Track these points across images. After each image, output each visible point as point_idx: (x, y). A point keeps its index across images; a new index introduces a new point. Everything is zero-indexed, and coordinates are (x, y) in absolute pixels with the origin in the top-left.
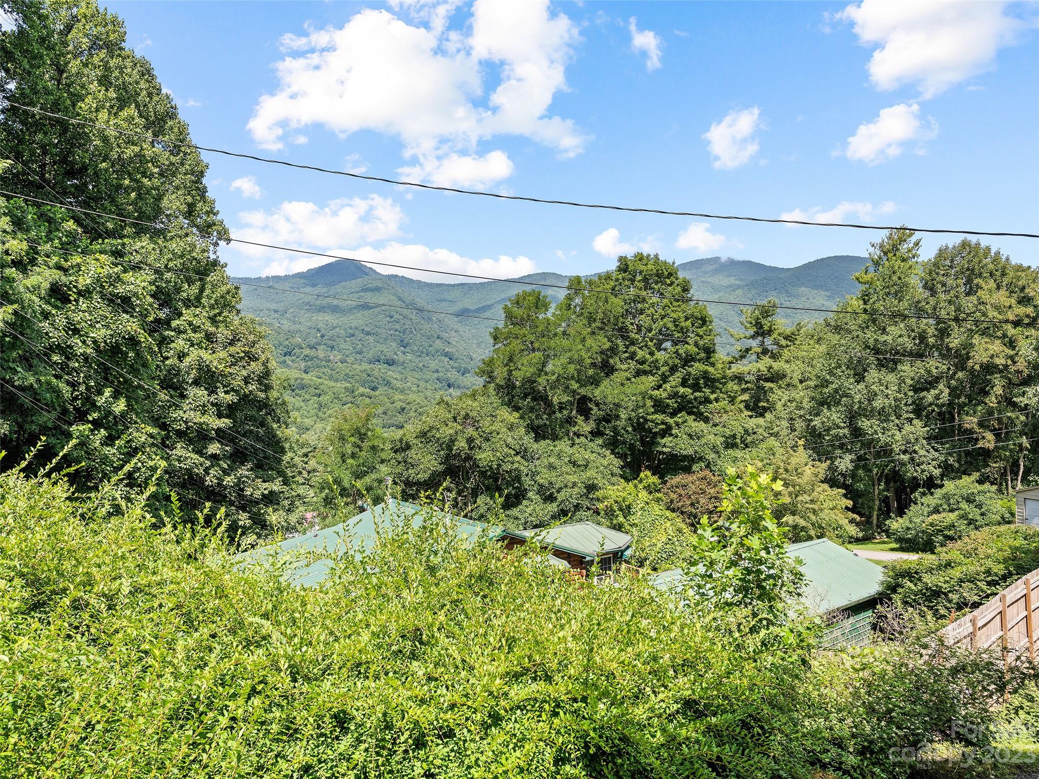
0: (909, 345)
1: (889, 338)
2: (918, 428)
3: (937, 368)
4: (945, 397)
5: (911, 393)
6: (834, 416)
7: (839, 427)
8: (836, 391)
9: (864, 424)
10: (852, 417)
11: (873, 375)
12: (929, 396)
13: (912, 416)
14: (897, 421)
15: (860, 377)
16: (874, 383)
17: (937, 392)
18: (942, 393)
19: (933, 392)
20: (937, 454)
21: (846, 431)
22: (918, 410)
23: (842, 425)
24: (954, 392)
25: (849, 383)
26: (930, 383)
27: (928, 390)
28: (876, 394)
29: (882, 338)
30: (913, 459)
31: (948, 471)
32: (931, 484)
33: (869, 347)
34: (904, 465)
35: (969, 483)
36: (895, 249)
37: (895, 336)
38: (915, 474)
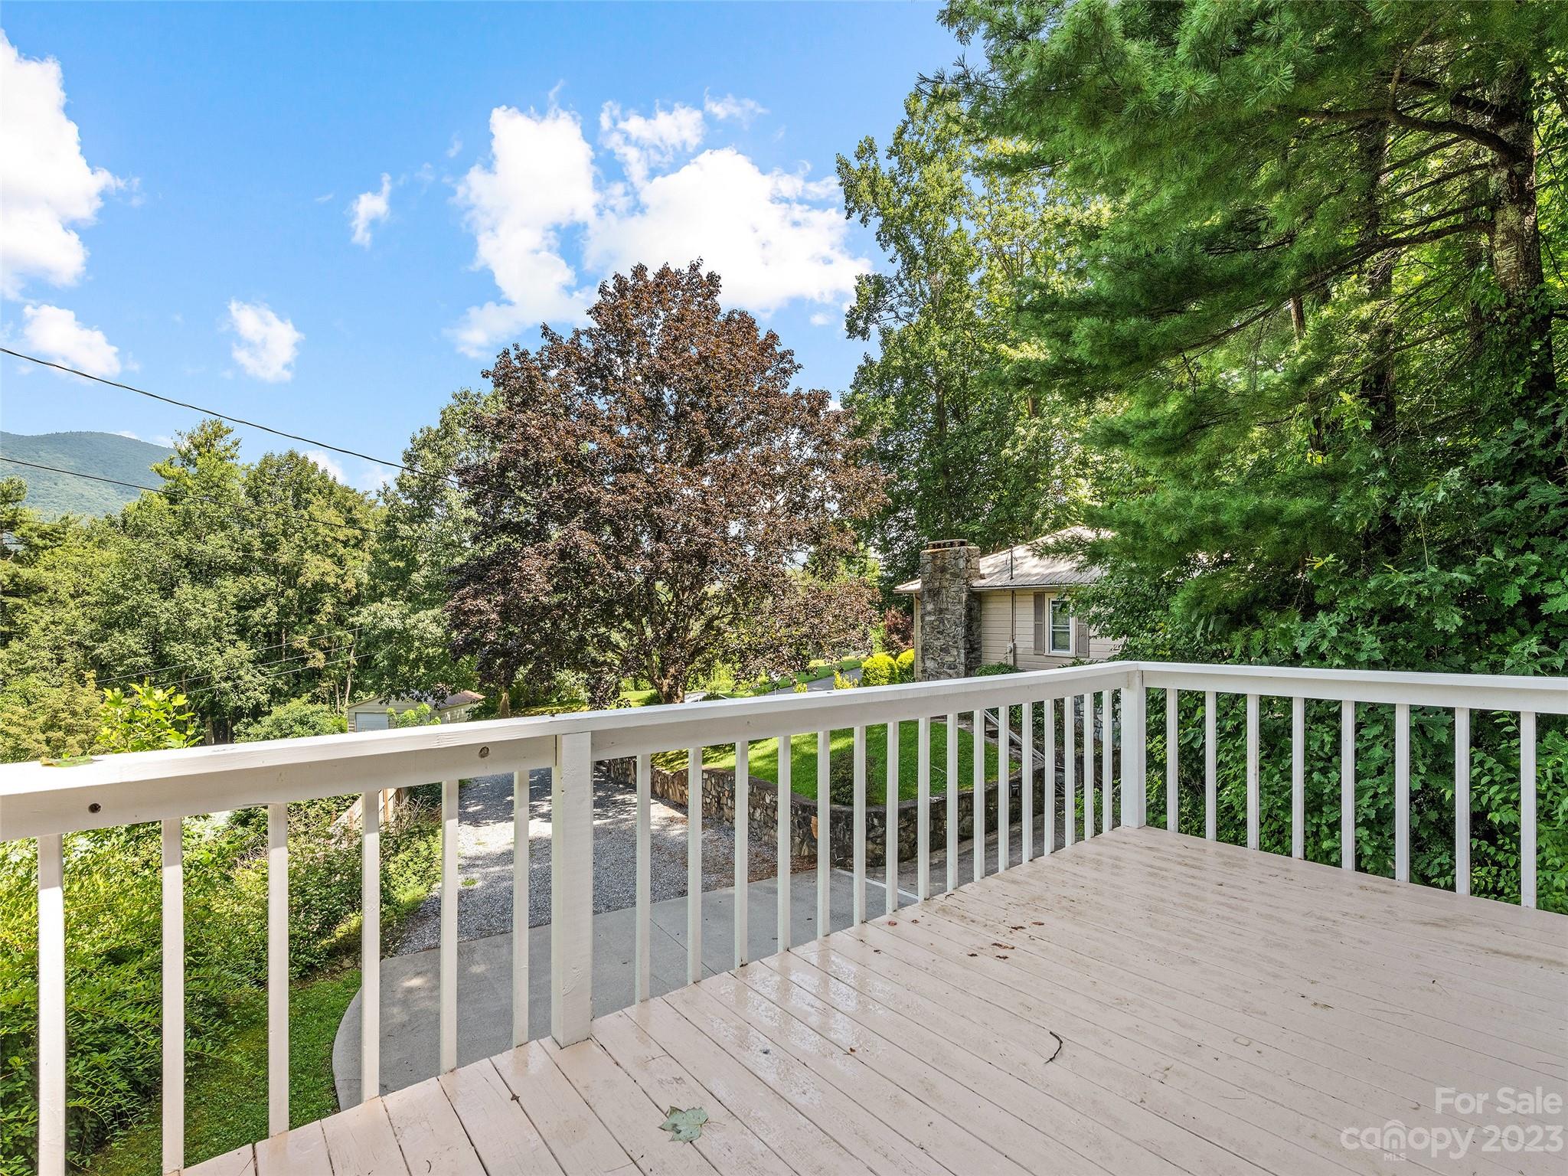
0: (233, 558)
1: (209, 549)
2: (243, 651)
3: (264, 585)
4: (273, 617)
5: (234, 612)
6: (132, 641)
7: (136, 654)
8: (133, 609)
9: (175, 649)
10: (156, 641)
11: (185, 590)
12: (256, 615)
13: (235, 637)
14: (218, 644)
15: (167, 592)
16: (187, 600)
17: (264, 610)
18: (269, 611)
19: (259, 610)
20: (264, 679)
21: (148, 660)
22: (242, 631)
23: (142, 651)
24: (283, 612)
25: (151, 599)
26: (257, 601)
27: (254, 608)
28: (189, 614)
29: (200, 547)
30: (236, 687)
31: (277, 695)
32: (257, 713)
33: (179, 556)
34: (226, 694)
35: (298, 706)
36: (208, 443)
37: (216, 546)
38: (239, 703)
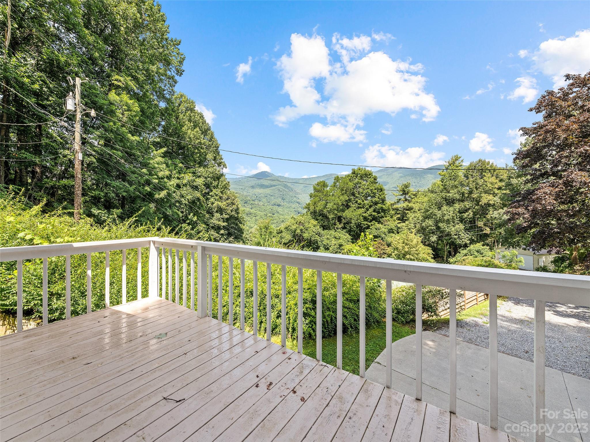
0: (458, 196)
1: (451, 195)
2: (461, 226)
3: (468, 205)
4: (471, 215)
5: (458, 214)
6: (430, 222)
7: (432, 226)
8: (431, 213)
9: (441, 225)
10: (437, 222)
11: (445, 208)
12: (465, 215)
13: (459, 222)
14: (453, 224)
15: (440, 208)
16: (444, 211)
17: (468, 213)
18: (470, 214)
19: (467, 213)
20: (468, 236)
21: (434, 227)
22: (462, 220)
23: (433, 225)
24: (475, 214)
25: (436, 211)
26: (466, 211)
27: (465, 213)
28: (445, 215)
29: (448, 195)
30: (459, 237)
31: (472, 242)
32: (466, 246)
33: (443, 198)
34: (456, 239)
35: (479, 246)
36: (454, 163)
37: (453, 194)
38: (460, 243)
